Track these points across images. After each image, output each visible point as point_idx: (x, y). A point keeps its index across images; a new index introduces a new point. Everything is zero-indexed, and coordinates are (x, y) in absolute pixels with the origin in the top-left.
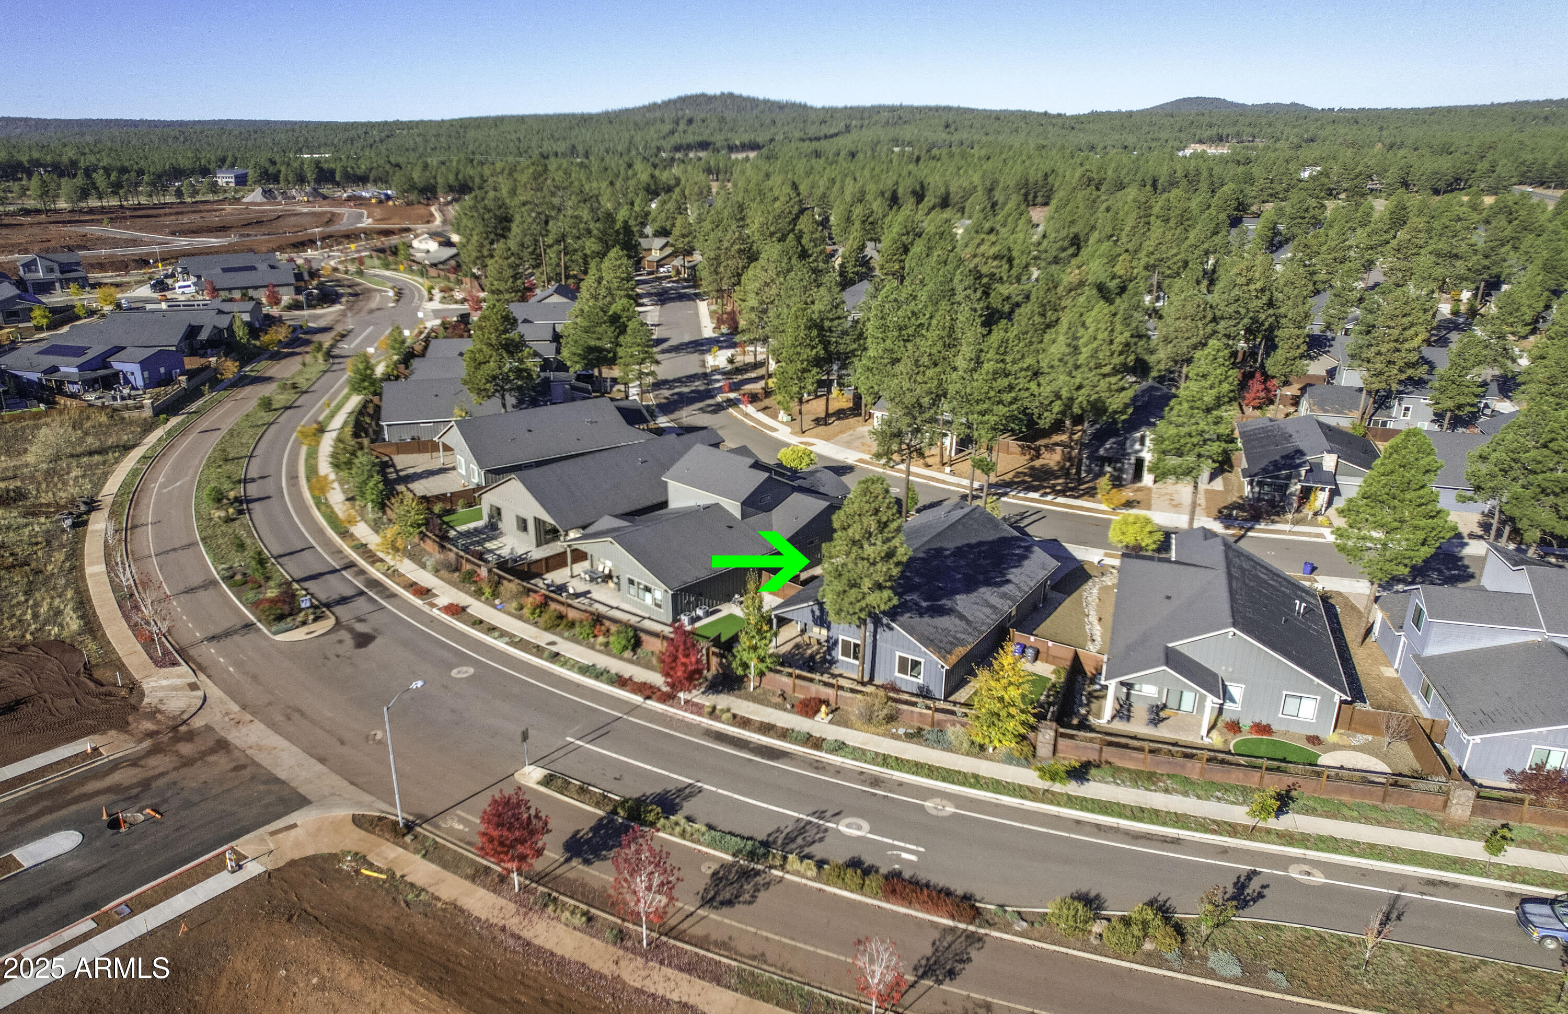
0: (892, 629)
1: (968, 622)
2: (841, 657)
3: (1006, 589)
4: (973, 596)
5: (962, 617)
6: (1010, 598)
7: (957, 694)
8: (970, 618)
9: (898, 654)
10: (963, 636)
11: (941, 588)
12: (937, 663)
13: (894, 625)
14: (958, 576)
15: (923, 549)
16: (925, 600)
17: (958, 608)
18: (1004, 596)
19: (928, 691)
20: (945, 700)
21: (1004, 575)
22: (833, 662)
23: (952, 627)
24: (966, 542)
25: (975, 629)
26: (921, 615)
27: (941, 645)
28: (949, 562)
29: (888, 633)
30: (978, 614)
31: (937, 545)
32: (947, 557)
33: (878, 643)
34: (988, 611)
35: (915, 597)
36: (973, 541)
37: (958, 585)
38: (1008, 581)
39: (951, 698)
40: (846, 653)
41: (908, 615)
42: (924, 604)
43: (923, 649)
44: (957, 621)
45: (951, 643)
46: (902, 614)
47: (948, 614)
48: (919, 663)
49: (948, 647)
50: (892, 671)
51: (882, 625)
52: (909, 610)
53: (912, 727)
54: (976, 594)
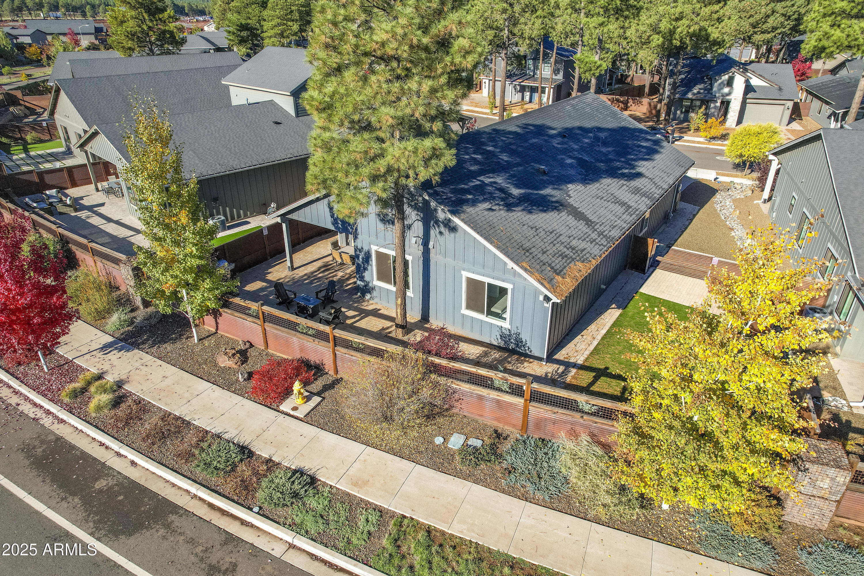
0: (453, 229)
1: (589, 222)
2: (377, 283)
3: (637, 183)
4: (593, 188)
5: (578, 215)
6: (644, 195)
7: (571, 345)
8: (593, 218)
9: (465, 274)
10: (583, 245)
11: (544, 173)
12: (537, 292)
13: (456, 220)
14: (569, 161)
15: (519, 123)
16: (517, 186)
17: (571, 201)
18: (637, 191)
19: (519, 342)
20: (550, 359)
21: (633, 167)
22: (366, 290)
23: (563, 230)
24: (577, 124)
25: (601, 234)
26: (509, 207)
27: (543, 258)
28: (555, 143)
29: (449, 236)
30: (602, 211)
31: (539, 122)
32: (553, 136)
33: (433, 256)
34: (620, 210)
35: (500, 180)
36: (588, 124)
37: (572, 172)
38: (639, 175)
39: (560, 355)
40: (383, 276)
41: (486, 205)
42: (516, 192)
43: (511, 264)
44: (571, 220)
45: (563, 256)
46: (474, 203)
47: (555, 208)
48: (503, 291)
49: (558, 263)
50: (456, 307)
51: (437, 222)
52: (491, 198)
53: (477, 434)
54: (597, 185)
